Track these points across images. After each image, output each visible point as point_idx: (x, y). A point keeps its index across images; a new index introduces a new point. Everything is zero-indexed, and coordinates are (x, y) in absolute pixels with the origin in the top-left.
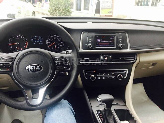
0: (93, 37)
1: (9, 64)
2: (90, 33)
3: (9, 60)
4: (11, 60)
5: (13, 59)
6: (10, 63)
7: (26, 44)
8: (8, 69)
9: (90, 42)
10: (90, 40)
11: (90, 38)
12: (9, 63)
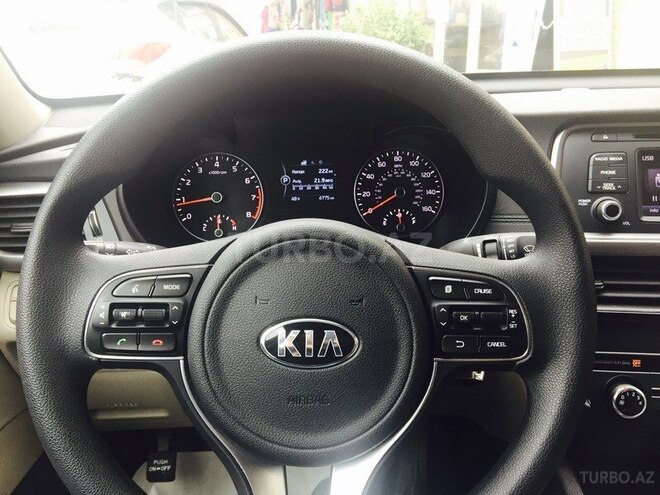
0: (626, 158)
1: (167, 314)
2: (605, 137)
3: (166, 287)
4: (177, 287)
5: (191, 280)
6: (175, 304)
7: (257, 200)
8: (158, 344)
9: (608, 186)
10: (608, 179)
11: (608, 165)
12: (165, 306)
